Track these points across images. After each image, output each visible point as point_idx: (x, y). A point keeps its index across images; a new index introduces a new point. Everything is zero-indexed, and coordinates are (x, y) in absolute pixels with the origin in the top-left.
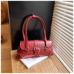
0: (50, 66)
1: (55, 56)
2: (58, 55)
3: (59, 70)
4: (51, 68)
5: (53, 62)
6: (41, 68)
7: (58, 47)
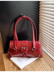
0: (43, 64)
1: (47, 55)
2: (48, 54)
3: (52, 67)
4: (44, 66)
5: (45, 60)
6: (34, 68)
7: (48, 46)
